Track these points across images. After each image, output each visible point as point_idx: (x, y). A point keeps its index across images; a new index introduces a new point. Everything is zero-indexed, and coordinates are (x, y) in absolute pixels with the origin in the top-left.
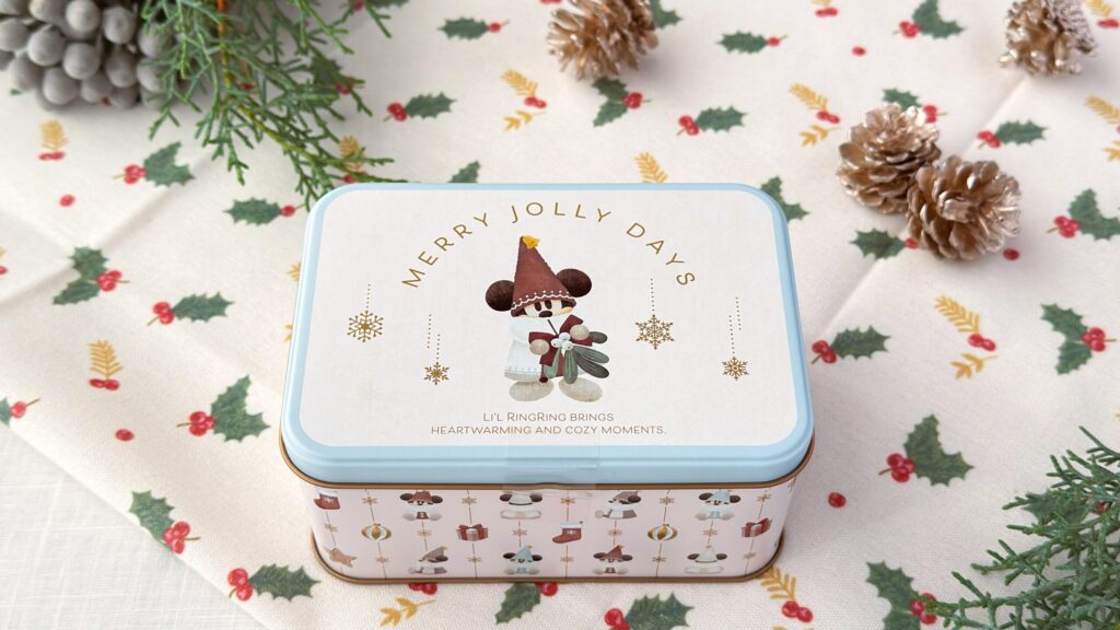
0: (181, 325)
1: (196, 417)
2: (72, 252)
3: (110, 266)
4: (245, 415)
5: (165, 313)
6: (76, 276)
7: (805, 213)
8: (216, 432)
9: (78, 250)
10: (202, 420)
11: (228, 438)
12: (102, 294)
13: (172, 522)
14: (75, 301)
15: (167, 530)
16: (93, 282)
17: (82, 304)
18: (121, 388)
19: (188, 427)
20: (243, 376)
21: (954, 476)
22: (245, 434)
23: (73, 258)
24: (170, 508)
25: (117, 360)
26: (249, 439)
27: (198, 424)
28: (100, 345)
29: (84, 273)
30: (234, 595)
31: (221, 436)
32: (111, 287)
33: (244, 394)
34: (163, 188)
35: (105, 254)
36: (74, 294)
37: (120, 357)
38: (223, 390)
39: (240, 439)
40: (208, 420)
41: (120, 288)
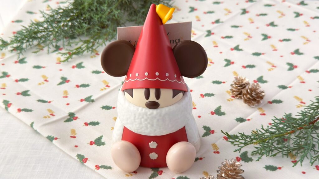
0: (89, 126)
3: (76, 116)
4: (101, 142)
5: (86, 124)
6: (69, 117)
7: (225, 114)
8: (95, 144)
9: (69, 113)
11: (97, 146)
12: (74, 121)
13: (85, 158)
14: (68, 122)
16: (72, 118)
17: (70, 122)
19: (89, 144)
20: (101, 135)
24: (84, 156)
25: (76, 133)
26: (102, 146)
27: (91, 143)
28: (73, 130)
29: (71, 117)
30: (96, 169)
31: (96, 145)
32: (76, 119)
33: (101, 138)
34: (88, 103)
35: (75, 114)
36: (68, 120)
37: (77, 131)
38: (97, 138)
39: (100, 146)
40: (94, 142)
41: (77, 120)
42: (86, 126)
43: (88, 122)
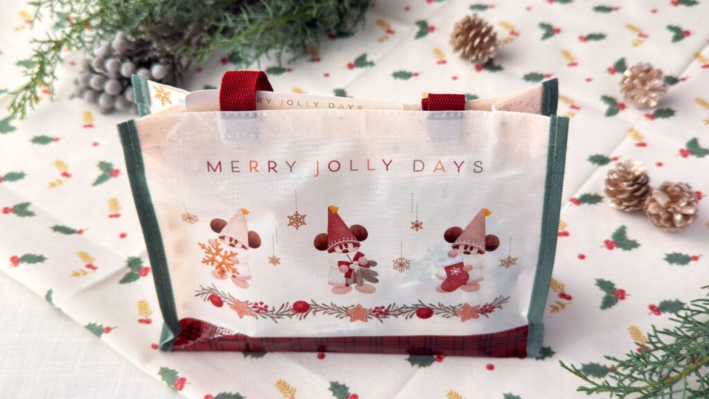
2: (127, 259)
3: (144, 265)
6: (129, 270)
12: (142, 278)
13: (178, 377)
14: (129, 282)
15: (176, 380)
16: (137, 273)
17: (133, 283)
18: (153, 322)
23: (127, 261)
25: (150, 309)
28: (142, 302)
29: (133, 268)
32: (144, 275)
35: (142, 259)
36: (128, 278)
41: (150, 275)
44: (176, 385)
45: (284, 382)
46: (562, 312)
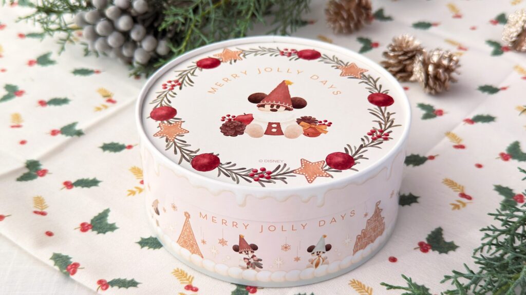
0: (76, 190)
1: (83, 225)
2: (25, 162)
3: (43, 167)
4: (107, 224)
5: (68, 185)
6: (26, 171)
8: (93, 230)
9: (28, 161)
10: (86, 226)
11: (99, 233)
12: (39, 179)
13: (71, 262)
14: (27, 180)
15: (68, 265)
16: (35, 173)
17: (29, 181)
18: (48, 215)
19: (80, 229)
20: (106, 208)
21: (450, 250)
22: (107, 231)
23: (26, 164)
24: (71, 258)
25: (45, 204)
26: (109, 233)
27: (84, 228)
28: (38, 198)
29: (30, 169)
30: (100, 289)
31: (95, 232)
32: (43, 175)
33: (107, 216)
34: (69, 137)
35: (40, 163)
36: (25, 178)
37: (47, 201)
38: (96, 214)
39: (104, 233)
40: (89, 225)
41: (47, 176)
42: (68, 188)
43: (73, 181)
44: (69, 270)
45: (181, 270)
46: (462, 209)
